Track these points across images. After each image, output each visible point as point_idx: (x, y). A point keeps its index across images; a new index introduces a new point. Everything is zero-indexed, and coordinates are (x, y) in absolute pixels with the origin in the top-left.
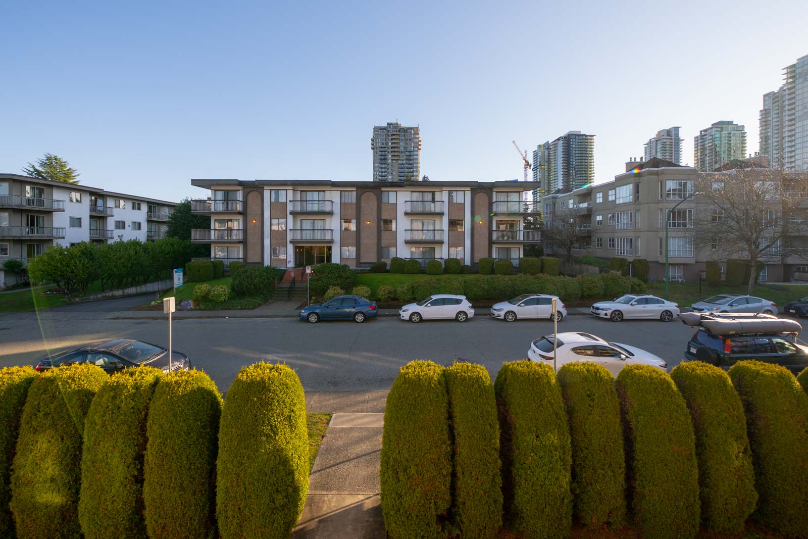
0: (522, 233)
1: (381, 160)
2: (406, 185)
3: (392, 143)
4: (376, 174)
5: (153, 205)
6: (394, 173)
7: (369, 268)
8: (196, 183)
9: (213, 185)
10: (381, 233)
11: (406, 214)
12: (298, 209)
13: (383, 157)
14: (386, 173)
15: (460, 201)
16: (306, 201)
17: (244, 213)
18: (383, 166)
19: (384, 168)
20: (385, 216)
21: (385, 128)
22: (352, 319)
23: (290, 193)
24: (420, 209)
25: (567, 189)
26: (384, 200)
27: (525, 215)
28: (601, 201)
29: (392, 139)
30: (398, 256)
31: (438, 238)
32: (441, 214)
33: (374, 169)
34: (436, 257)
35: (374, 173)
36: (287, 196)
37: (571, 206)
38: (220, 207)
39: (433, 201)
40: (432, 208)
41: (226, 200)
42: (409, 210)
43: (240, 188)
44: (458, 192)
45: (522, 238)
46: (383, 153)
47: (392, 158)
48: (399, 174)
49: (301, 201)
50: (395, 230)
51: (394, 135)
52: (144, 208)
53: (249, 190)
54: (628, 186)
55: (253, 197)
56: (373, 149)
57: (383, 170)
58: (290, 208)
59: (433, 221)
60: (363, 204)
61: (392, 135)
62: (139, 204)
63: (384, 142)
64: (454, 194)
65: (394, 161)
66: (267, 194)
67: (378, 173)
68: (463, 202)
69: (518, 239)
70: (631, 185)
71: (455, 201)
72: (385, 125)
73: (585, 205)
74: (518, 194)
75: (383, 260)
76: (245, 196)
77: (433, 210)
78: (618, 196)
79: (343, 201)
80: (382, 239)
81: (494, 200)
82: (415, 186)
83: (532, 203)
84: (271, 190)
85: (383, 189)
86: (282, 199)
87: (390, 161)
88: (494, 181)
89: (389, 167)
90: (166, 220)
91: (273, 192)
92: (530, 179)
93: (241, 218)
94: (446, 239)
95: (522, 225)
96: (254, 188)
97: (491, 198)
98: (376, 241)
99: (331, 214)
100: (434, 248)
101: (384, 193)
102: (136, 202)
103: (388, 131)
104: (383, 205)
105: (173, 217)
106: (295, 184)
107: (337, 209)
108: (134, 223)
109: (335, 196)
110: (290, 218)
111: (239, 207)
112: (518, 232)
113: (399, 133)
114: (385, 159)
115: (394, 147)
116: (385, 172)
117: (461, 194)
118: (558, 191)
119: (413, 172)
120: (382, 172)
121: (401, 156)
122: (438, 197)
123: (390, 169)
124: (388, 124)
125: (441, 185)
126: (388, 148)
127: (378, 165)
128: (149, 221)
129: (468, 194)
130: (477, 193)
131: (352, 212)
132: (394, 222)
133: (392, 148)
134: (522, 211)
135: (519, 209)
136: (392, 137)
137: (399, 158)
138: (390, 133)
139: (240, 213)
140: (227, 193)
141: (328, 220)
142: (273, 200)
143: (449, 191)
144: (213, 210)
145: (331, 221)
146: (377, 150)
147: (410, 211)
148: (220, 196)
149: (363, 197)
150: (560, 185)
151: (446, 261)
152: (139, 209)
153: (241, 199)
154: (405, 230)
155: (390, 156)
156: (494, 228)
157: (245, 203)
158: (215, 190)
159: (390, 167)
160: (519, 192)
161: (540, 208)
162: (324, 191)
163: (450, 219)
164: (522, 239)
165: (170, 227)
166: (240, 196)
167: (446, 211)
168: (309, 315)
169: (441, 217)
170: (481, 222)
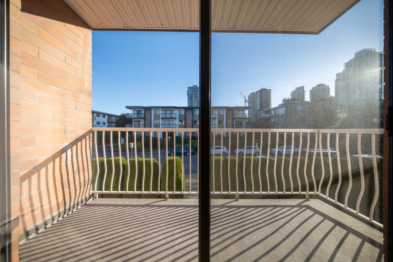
1: (191, 99)
3: (195, 93)
5: (110, 116)
6: (196, 104)
7: (189, 138)
8: (127, 107)
9: (133, 108)
10: (193, 125)
12: (164, 117)
13: (191, 98)
15: (222, 113)
16: (167, 114)
17: (144, 118)
18: (191, 101)
19: (192, 102)
21: (192, 87)
22: (185, 154)
23: (161, 111)
25: (261, 109)
26: (195, 113)
27: (246, 118)
28: (274, 114)
29: (195, 92)
31: (214, 127)
32: (215, 118)
33: (188, 103)
36: (160, 112)
37: (262, 116)
38: (136, 116)
41: (138, 113)
43: (143, 109)
45: (245, 127)
46: (192, 97)
49: (165, 114)
50: (198, 124)
51: (196, 90)
52: (107, 117)
53: (146, 110)
54: (283, 108)
55: (148, 112)
56: (187, 95)
57: (191, 103)
58: (161, 116)
60: (187, 115)
61: (195, 90)
62: (105, 116)
63: (192, 92)
64: (220, 111)
65: (196, 100)
66: (152, 111)
68: (223, 114)
69: (243, 127)
70: (285, 108)
71: (220, 114)
72: (192, 86)
73: (268, 115)
75: (194, 135)
76: (145, 112)
77: (212, 117)
78: (280, 112)
79: (180, 114)
81: (234, 113)
83: (248, 114)
84: (154, 110)
85: (194, 110)
86: (158, 113)
88: (234, 106)
90: (115, 121)
91: (155, 111)
92: (247, 105)
93: (143, 120)
94: (217, 127)
95: (245, 123)
96: (148, 109)
97: (233, 112)
99: (175, 118)
101: (194, 111)
102: (104, 115)
103: (193, 89)
104: (194, 115)
105: (117, 120)
106: (163, 108)
107: (178, 117)
108: (103, 122)
109: (176, 112)
110: (161, 120)
111: (143, 116)
112: (243, 125)
113: (197, 89)
114: (192, 99)
115: (196, 95)
117: (222, 111)
118: (258, 110)
120: (191, 104)
122: (214, 112)
124: (193, 86)
125: (215, 108)
126: (193, 95)
127: (189, 101)
128: (108, 122)
129: (225, 111)
130: (228, 111)
131: (183, 118)
132: (198, 121)
133: (195, 95)
134: (244, 117)
135: (244, 116)
136: (195, 91)
138: (194, 89)
139: (143, 118)
140: (138, 111)
141: (174, 120)
142: (155, 114)
143: (218, 110)
144: (133, 117)
145: (175, 121)
146: (189, 96)
148: (136, 112)
149: (187, 112)
150: (258, 108)
152: (105, 117)
153: (143, 113)
155: (194, 98)
156: (234, 124)
157: (145, 115)
158: (134, 110)
159: (194, 102)
160: (244, 110)
161: (250, 116)
162: (173, 110)
163: (218, 120)
165: (115, 124)
166: (143, 112)
167: (217, 117)
168: (171, 153)
169: (215, 120)
170: (229, 121)
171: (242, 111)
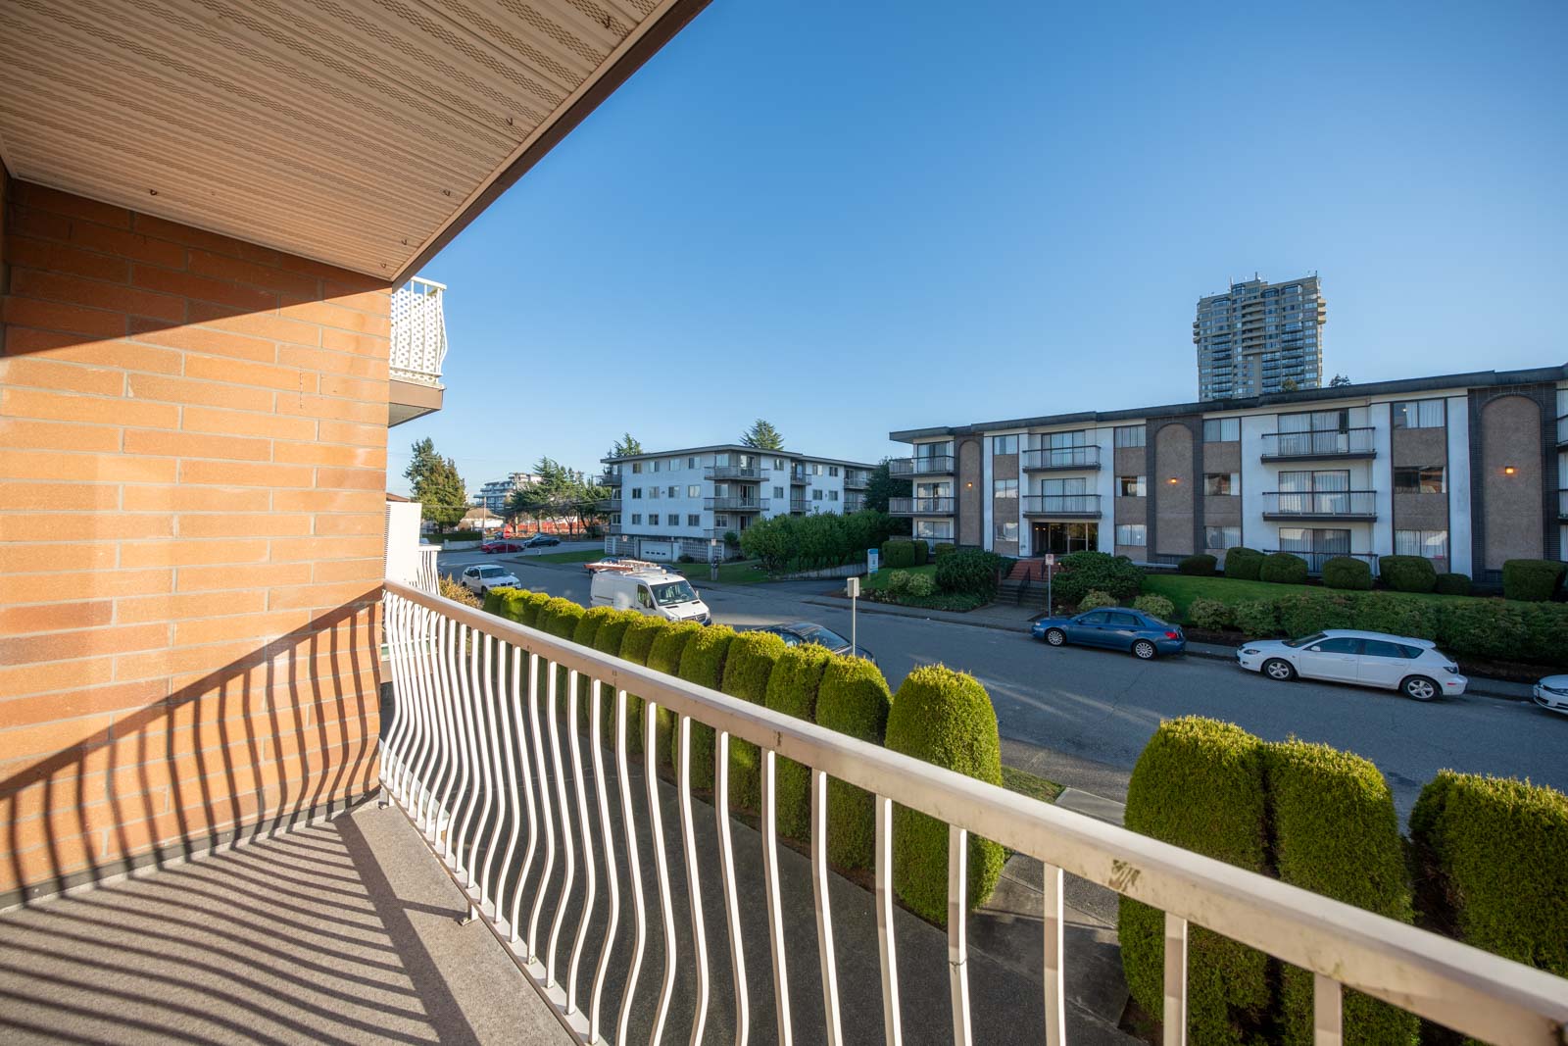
1: (1218, 359)
2: (1262, 404)
3: (1244, 324)
4: (1206, 388)
5: (851, 469)
6: (1251, 382)
7: (1176, 566)
8: (895, 436)
9: (915, 438)
10: (1203, 500)
11: (1265, 460)
12: (1038, 464)
13: (1222, 355)
14: (1231, 384)
15: (1432, 422)
16: (1051, 449)
17: (955, 474)
18: (1223, 371)
19: (1226, 375)
20: (1211, 466)
21: (1227, 298)
22: (1129, 650)
23: (1024, 440)
24: (1304, 449)
26: (1210, 434)
29: (1244, 316)
30: (1245, 546)
31: (1359, 507)
32: (1369, 457)
33: (1200, 379)
34: (1353, 552)
35: (1201, 388)
36: (1020, 444)
38: (924, 467)
39: (1344, 427)
40: (1341, 444)
41: (932, 456)
42: (1273, 452)
43: (951, 438)
44: (1421, 403)
46: (1223, 347)
47: (1245, 353)
48: (1265, 381)
49: (1042, 450)
50: (1238, 493)
51: (1250, 305)
52: (841, 472)
53: (962, 439)
55: (968, 450)
56: (1197, 342)
57: (1224, 379)
58: (1023, 462)
59: (1344, 474)
60: (1161, 448)
61: (1244, 307)
62: (836, 470)
63: (1225, 324)
64: (1410, 410)
65: (1251, 358)
66: (987, 443)
67: (1209, 387)
68: (1440, 424)
71: (1412, 425)
72: (1227, 290)
75: (1208, 552)
76: (958, 450)
77: (1343, 449)
79: (1119, 446)
80: (1205, 511)
81: (1561, 412)
84: (994, 437)
85: (1206, 416)
86: (1011, 450)
87: (1240, 358)
89: (1236, 371)
90: (863, 487)
91: (997, 440)
93: (951, 481)
94: (1383, 509)
96: (969, 436)
97: (1551, 406)
98: (1192, 515)
99: (1095, 468)
100: (1349, 531)
101: (1207, 425)
102: (833, 466)
103: (1235, 301)
104: (1206, 446)
105: (871, 484)
106: (1031, 425)
107: (1107, 460)
108: (831, 492)
109: (1104, 437)
110: (1024, 478)
111: (950, 466)
113: (1262, 300)
114: (1228, 357)
115: (1251, 331)
116: (1229, 382)
117: (1433, 406)
119: (1303, 372)
120: (1221, 384)
121: (1268, 345)
122: (1356, 419)
123: (1240, 374)
124: (1234, 287)
125: (1367, 392)
126: (1235, 334)
127: (1209, 370)
128: (847, 490)
129: (1459, 408)
130: (1494, 400)
131: (1138, 464)
132: (1234, 477)
133: (1244, 332)
136: (1244, 312)
137: (1263, 350)
138: (1238, 305)
139: (949, 474)
140: (933, 447)
141: (1090, 478)
142: (997, 452)
143: (1392, 403)
144: (915, 472)
145: (1096, 479)
146: (1206, 344)
147: (1276, 455)
148: (924, 451)
149: (1161, 434)
151: (1383, 561)
152: (836, 475)
153: (951, 454)
154: (1264, 493)
155: (1240, 350)
157: (957, 459)
158: (918, 444)
159: (1239, 371)
162: (1083, 430)
163: (1395, 466)
165: (868, 496)
166: (950, 450)
167: (1382, 444)
168: (1047, 632)
169: (1369, 467)
170: (1510, 471)
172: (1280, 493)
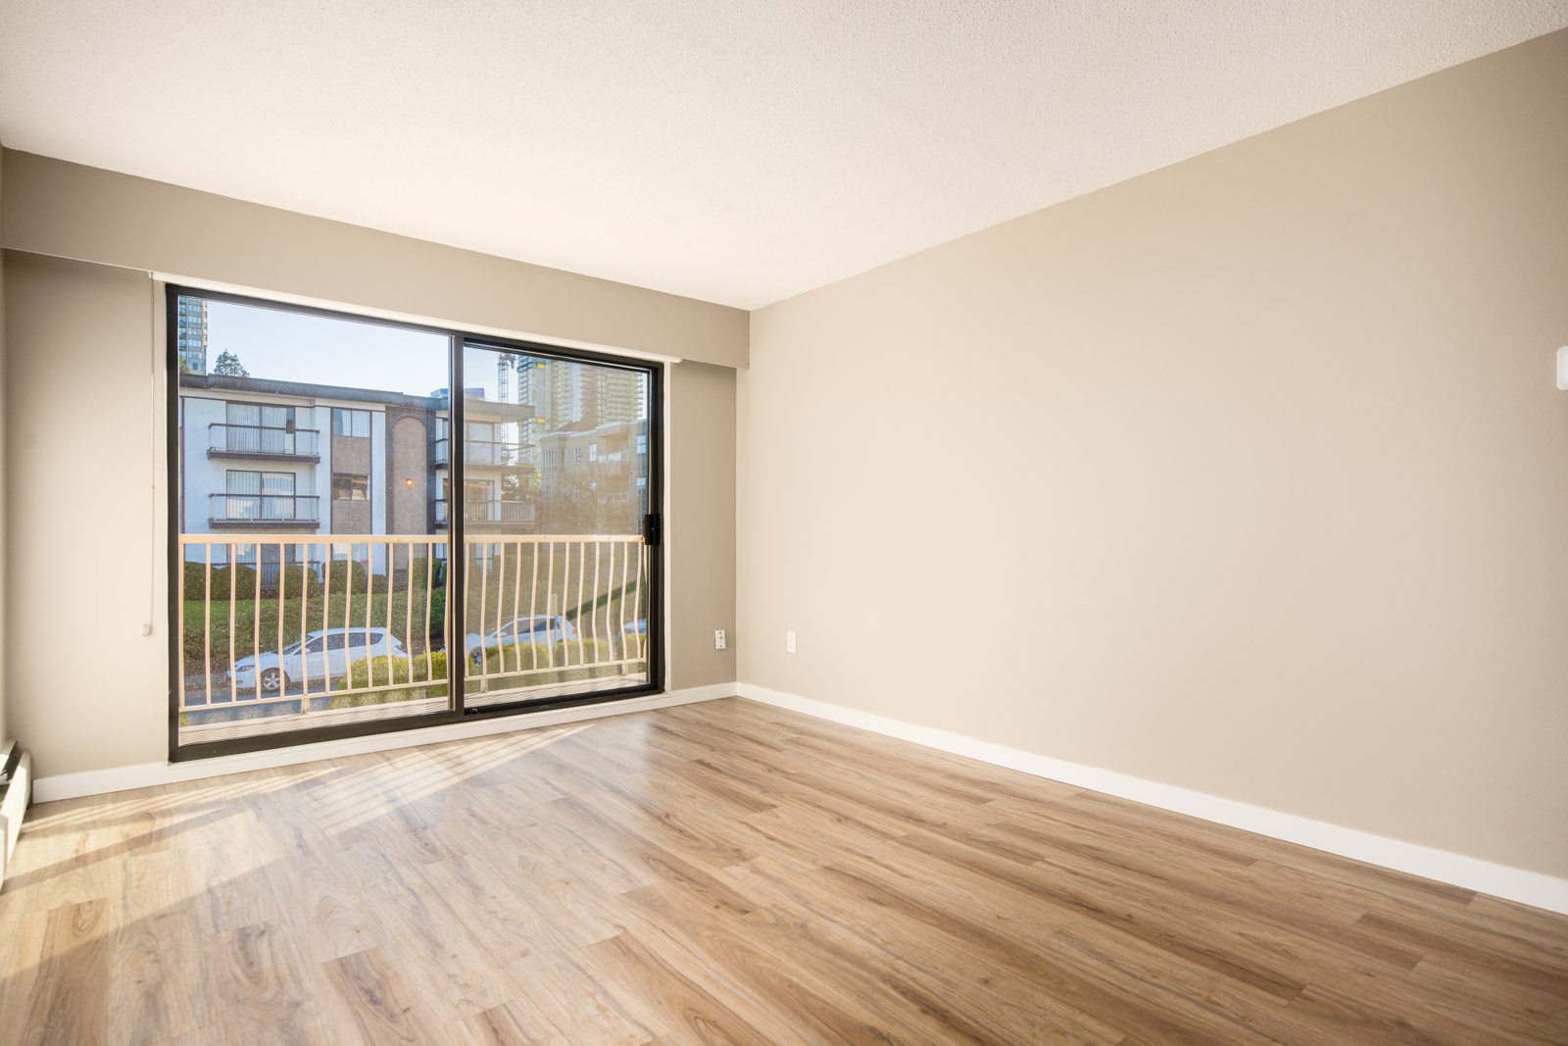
0: (498, 506)
2: (212, 386)
11: (213, 455)
15: (361, 431)
24: (252, 446)
25: (588, 423)
27: (504, 471)
31: (303, 512)
32: (312, 461)
34: (297, 560)
37: (592, 458)
39: (290, 427)
40: (286, 444)
42: (222, 446)
44: (354, 413)
45: (498, 518)
59: (291, 476)
64: (343, 417)
68: (367, 436)
69: (490, 518)
71: (346, 432)
73: (617, 457)
74: (489, 427)
77: (289, 450)
81: (440, 436)
82: (237, 389)
83: (517, 447)
92: (513, 398)
94: (324, 518)
95: (499, 493)
97: (431, 430)
112: (490, 506)
117: (361, 419)
118: (570, 427)
122: (302, 419)
125: (311, 393)
129: (380, 420)
130: (401, 418)
134: (498, 462)
135: (493, 456)
143: (332, 409)
147: (224, 450)
150: (577, 416)
154: (212, 495)
156: (439, 494)
160: (493, 423)
161: (536, 457)
163: (334, 471)
164: (500, 519)
167: (324, 451)
169: (312, 468)
170: (409, 482)
171: (487, 425)
172: (228, 495)
